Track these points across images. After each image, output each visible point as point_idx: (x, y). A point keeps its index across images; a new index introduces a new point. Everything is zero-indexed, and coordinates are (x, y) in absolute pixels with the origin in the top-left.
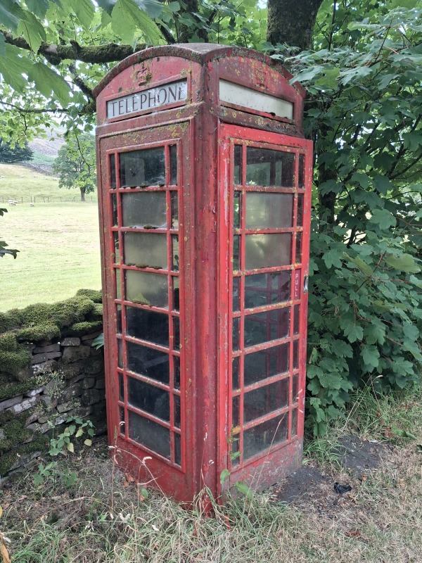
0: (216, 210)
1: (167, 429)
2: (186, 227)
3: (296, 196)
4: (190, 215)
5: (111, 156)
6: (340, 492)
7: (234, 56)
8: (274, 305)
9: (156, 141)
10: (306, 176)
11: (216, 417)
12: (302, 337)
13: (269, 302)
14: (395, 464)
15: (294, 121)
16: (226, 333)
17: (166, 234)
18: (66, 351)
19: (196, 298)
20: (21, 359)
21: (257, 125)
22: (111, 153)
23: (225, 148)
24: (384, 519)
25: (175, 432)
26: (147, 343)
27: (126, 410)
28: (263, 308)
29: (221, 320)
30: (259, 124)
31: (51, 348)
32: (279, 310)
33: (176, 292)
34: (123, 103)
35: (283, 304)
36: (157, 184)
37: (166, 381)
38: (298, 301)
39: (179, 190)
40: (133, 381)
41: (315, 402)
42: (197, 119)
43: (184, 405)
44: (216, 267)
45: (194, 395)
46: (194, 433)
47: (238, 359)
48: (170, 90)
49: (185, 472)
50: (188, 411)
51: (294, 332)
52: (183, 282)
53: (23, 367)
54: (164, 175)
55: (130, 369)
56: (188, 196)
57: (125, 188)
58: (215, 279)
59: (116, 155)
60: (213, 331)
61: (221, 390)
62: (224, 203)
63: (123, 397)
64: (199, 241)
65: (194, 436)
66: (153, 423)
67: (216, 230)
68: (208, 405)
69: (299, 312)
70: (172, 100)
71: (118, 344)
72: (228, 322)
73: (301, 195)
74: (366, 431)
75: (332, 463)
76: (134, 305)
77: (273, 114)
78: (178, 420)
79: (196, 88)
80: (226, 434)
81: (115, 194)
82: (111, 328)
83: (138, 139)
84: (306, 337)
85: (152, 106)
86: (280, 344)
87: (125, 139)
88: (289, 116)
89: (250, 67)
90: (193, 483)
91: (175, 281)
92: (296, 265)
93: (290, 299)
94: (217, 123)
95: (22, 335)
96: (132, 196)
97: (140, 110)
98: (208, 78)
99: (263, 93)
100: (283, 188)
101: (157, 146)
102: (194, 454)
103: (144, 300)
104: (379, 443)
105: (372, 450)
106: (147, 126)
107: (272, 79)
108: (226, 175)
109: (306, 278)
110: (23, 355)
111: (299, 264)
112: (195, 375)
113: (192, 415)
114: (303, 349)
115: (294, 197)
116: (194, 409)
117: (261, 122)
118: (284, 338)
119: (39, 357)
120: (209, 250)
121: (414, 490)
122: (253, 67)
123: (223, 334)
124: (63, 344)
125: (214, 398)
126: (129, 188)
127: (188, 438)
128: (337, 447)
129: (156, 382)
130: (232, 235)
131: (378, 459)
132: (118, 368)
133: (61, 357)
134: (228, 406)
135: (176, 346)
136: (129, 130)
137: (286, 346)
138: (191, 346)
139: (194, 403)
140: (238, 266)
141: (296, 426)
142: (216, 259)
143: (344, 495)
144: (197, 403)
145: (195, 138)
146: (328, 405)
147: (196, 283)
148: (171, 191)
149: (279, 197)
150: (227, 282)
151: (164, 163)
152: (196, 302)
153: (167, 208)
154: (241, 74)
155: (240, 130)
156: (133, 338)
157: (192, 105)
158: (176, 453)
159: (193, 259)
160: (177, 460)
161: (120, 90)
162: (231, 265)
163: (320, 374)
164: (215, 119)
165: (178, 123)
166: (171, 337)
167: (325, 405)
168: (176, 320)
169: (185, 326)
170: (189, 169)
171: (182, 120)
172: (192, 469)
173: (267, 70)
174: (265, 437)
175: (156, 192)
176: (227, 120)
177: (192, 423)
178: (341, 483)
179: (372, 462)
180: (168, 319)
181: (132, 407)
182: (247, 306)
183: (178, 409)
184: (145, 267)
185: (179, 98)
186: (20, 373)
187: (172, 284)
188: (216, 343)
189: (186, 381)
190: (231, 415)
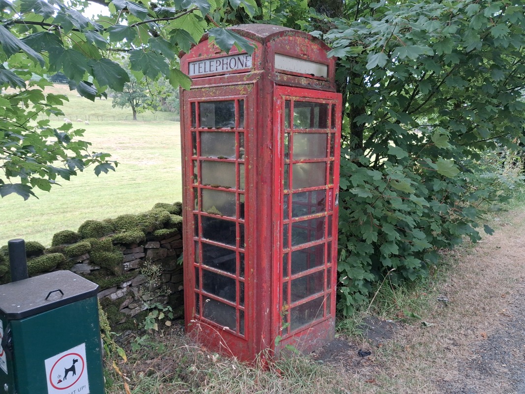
0: (272, 147)
1: (234, 308)
2: (250, 159)
3: (329, 135)
4: (253, 150)
5: (192, 104)
6: (362, 356)
7: (285, 36)
8: (314, 215)
9: (228, 96)
10: (337, 120)
11: (271, 297)
12: (333, 239)
13: (310, 213)
14: (404, 336)
15: (328, 78)
16: (278, 235)
17: (235, 163)
18: (149, 252)
19: (257, 209)
20: (116, 257)
21: (301, 84)
22: (192, 101)
23: (278, 103)
24: (393, 371)
25: (239, 310)
26: (219, 243)
27: (200, 296)
28: (305, 218)
29: (275, 226)
30: (303, 83)
31: (137, 250)
32: (317, 219)
33: (242, 206)
34: (202, 65)
35: (320, 215)
36: (228, 127)
37: (234, 272)
38: (331, 212)
39: (245, 132)
40: (206, 273)
41: (344, 290)
42: (259, 83)
43: (247, 289)
44: (272, 187)
45: (255, 281)
46: (255, 309)
47: (287, 254)
48: (239, 59)
49: (247, 340)
50: (250, 293)
51: (328, 235)
52: (248, 198)
53: (118, 264)
54: (234, 121)
55: (204, 264)
56: (252, 136)
57: (203, 128)
58: (271, 196)
59: (196, 104)
60: (269, 234)
61: (275, 277)
62: (278, 141)
63: (198, 286)
64: (260, 169)
65: (255, 312)
66: (223, 304)
67: (272, 161)
68: (266, 288)
69: (331, 220)
70: (240, 67)
71: (195, 245)
72: (280, 227)
73: (333, 134)
74: (384, 314)
75: (357, 336)
76: (209, 215)
77: (313, 75)
78: (242, 300)
79: (259, 61)
80: (278, 310)
81: (195, 132)
82: (189, 233)
83: (214, 93)
84: (337, 240)
85: (225, 70)
86: (317, 244)
87: (204, 92)
88: (325, 75)
89: (296, 43)
90: (253, 347)
91: (241, 197)
92: (329, 186)
93: (325, 211)
94: (273, 85)
95: (116, 239)
96: (209, 134)
97: (215, 72)
98: (267, 54)
99: (305, 60)
100: (320, 129)
101: (229, 99)
102: (255, 325)
103: (217, 211)
104: (393, 322)
105: (388, 327)
106: (221, 84)
107: (312, 50)
108: (279, 122)
109: (337, 195)
110: (117, 254)
111: (332, 185)
112: (255, 266)
113: (253, 296)
114: (335, 248)
115: (327, 136)
116: (255, 292)
117: (304, 82)
118: (320, 240)
119: (130, 257)
120: (267, 175)
121: (416, 353)
122: (298, 42)
123: (277, 236)
124: (146, 246)
125: (269, 283)
126: (207, 128)
127: (250, 313)
128: (362, 325)
129: (226, 273)
130: (283, 164)
131: (392, 333)
132: (195, 263)
133: (145, 257)
134: (279, 289)
135: (242, 246)
136: (207, 86)
137: (323, 245)
138: (253, 245)
139: (255, 287)
140: (288, 186)
141: (330, 307)
142: (271, 182)
143: (365, 357)
144: (257, 287)
145: (257, 96)
146: (355, 292)
147: (257, 200)
148: (239, 133)
149: (316, 136)
150: (279, 198)
151: (234, 112)
152: (257, 213)
153: (236, 144)
154: (291, 49)
155: (289, 89)
156: (208, 240)
157: (255, 72)
158: (240, 326)
159: (255, 181)
160: (241, 331)
161: (200, 55)
162: (283, 185)
163: (348, 269)
164: (272, 83)
165: (245, 84)
166: (238, 239)
167: (353, 293)
168: (242, 226)
169: (249, 229)
170: (253, 117)
171: (248, 82)
172: (253, 337)
173: (308, 43)
174: (306, 314)
175: (228, 132)
176: (280, 83)
177: (253, 302)
178: (363, 350)
179: (388, 335)
180: (235, 225)
181: (206, 293)
182: (295, 215)
183: (242, 292)
184: (218, 187)
185: (246, 66)
186: (116, 269)
187: (239, 200)
188: (271, 243)
189: (249, 270)
190: (281, 296)
